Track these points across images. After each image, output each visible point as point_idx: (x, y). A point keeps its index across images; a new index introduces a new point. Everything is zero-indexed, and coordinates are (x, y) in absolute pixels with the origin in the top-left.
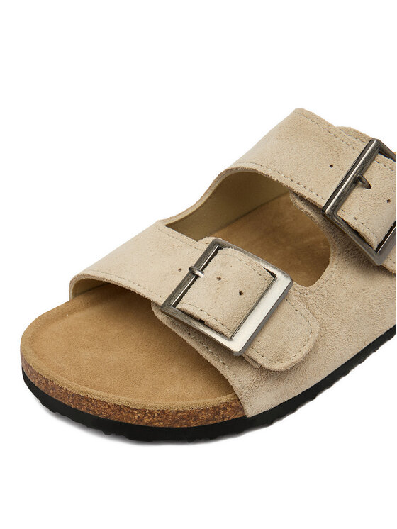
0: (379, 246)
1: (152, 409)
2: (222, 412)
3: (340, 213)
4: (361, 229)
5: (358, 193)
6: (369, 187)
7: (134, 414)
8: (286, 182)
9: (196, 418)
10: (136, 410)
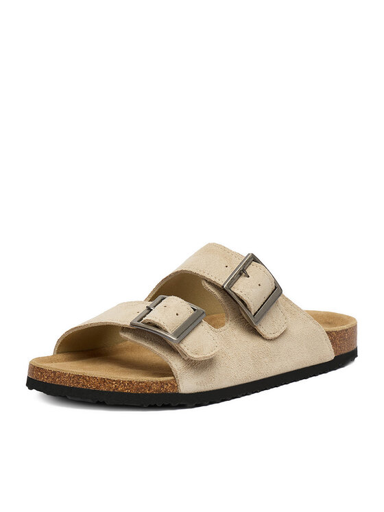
0: (255, 314)
1: (124, 380)
2: (165, 386)
3: (232, 289)
4: (245, 298)
5: (242, 280)
6: (249, 277)
7: (113, 384)
8: (201, 273)
9: (150, 388)
10: (114, 381)
